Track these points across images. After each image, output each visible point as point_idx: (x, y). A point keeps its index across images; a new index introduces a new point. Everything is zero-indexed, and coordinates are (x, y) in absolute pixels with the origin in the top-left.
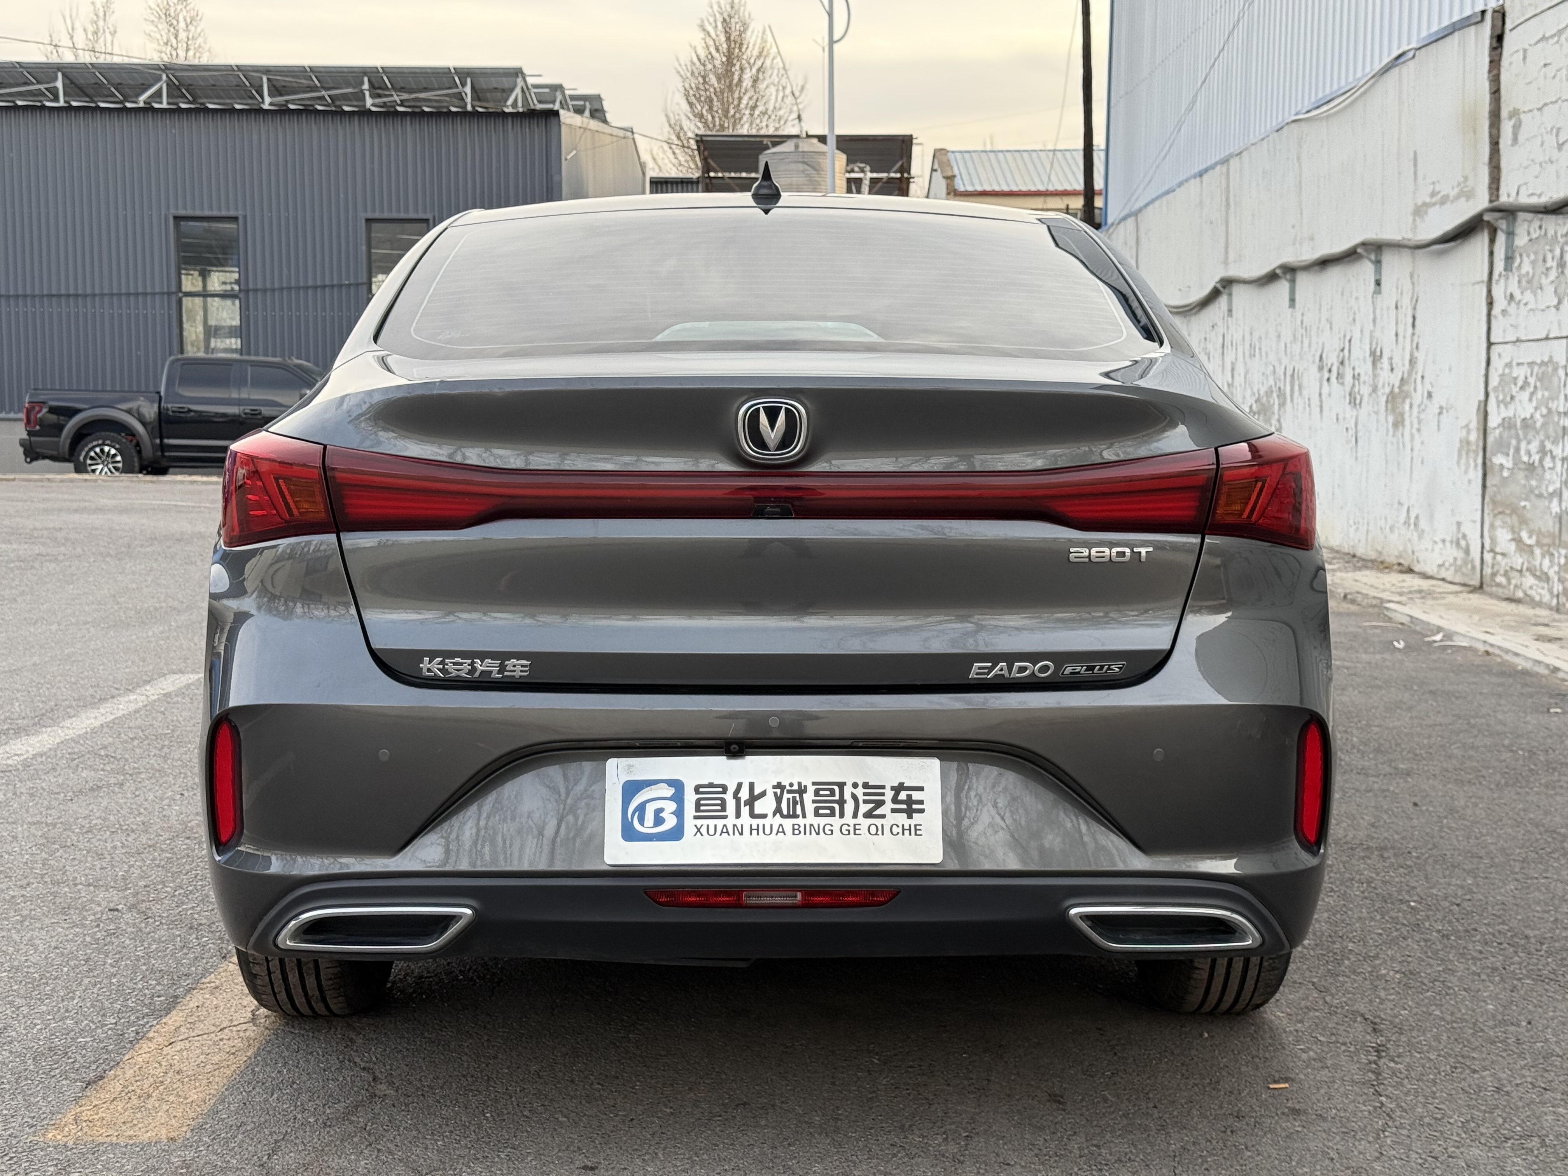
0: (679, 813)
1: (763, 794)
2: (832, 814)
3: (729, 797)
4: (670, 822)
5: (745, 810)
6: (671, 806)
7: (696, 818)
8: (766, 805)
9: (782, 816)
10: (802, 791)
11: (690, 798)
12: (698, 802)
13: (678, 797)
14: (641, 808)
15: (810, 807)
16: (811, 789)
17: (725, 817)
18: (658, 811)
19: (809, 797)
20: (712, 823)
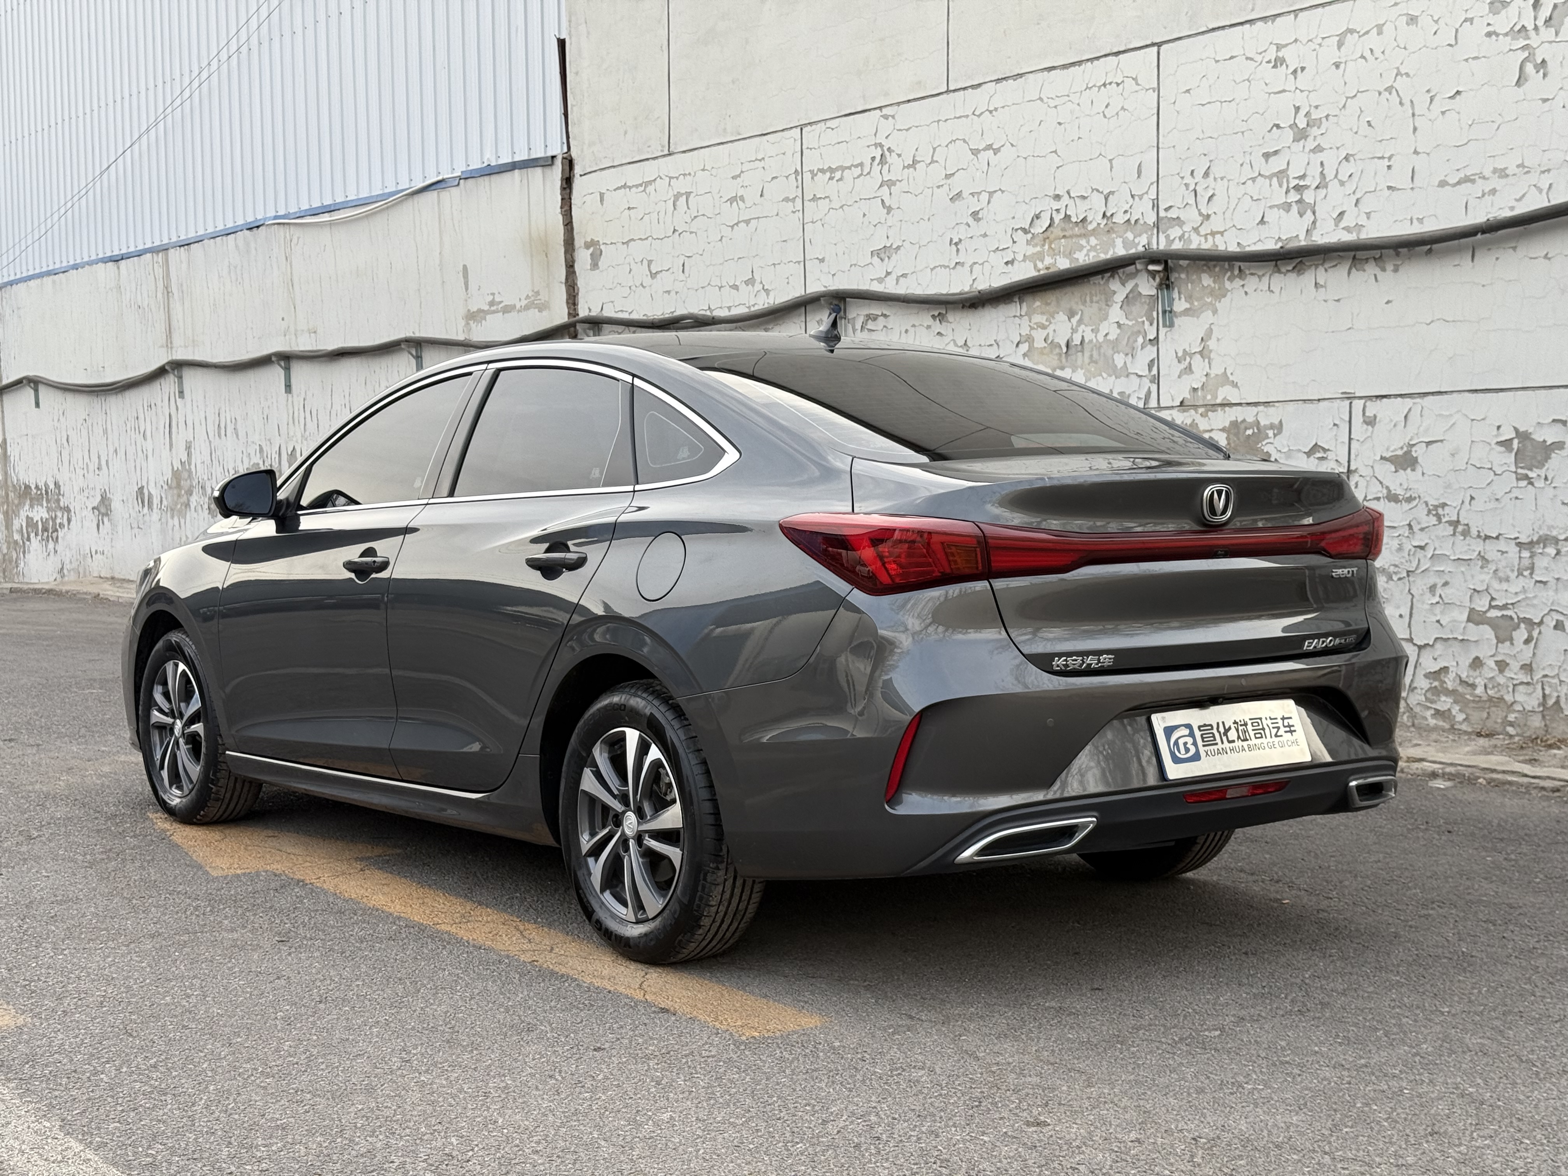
0: (1195, 744)
1: (1230, 728)
2: (1262, 737)
3: (1215, 731)
4: (1193, 750)
5: (1224, 738)
6: (1190, 740)
7: (1204, 746)
8: (1233, 735)
9: (1242, 741)
10: (1246, 724)
11: (1198, 734)
12: (1202, 735)
13: (1192, 734)
14: (1176, 743)
15: (1252, 733)
16: (1249, 722)
17: (1216, 744)
18: (1185, 744)
19: (1250, 727)
20: (1212, 748)
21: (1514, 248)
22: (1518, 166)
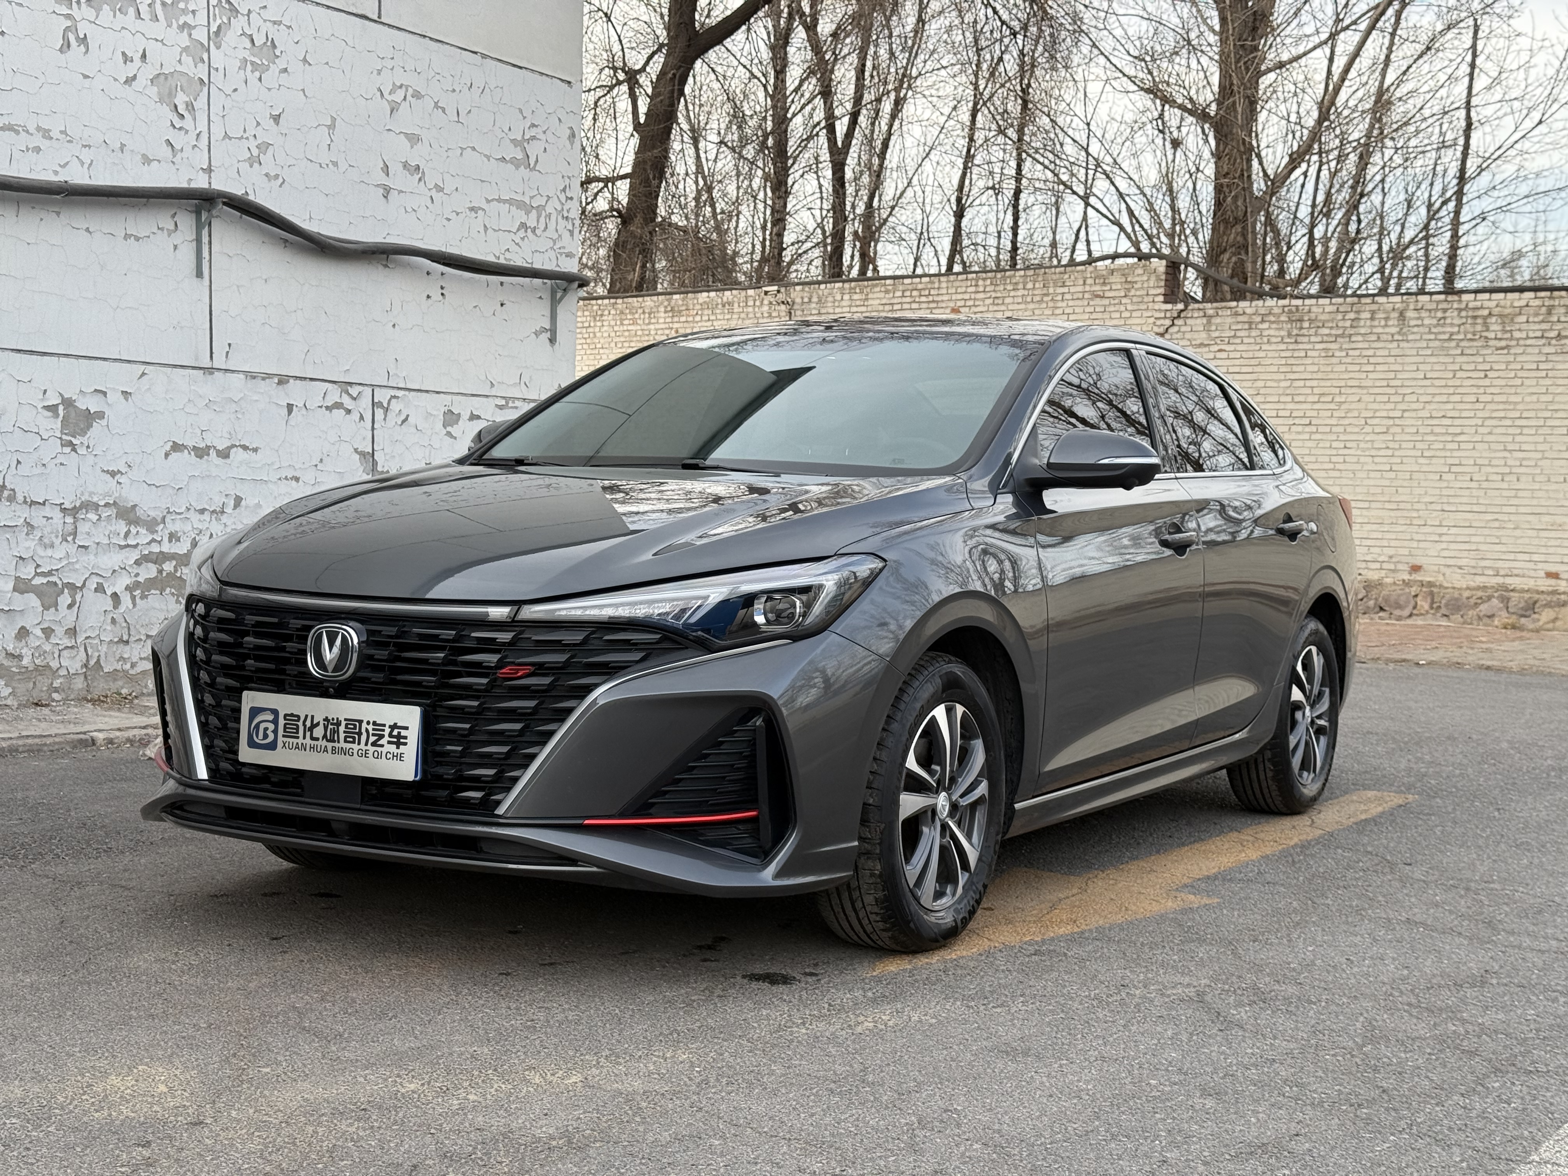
21: (58, 214)
22: (61, 132)
